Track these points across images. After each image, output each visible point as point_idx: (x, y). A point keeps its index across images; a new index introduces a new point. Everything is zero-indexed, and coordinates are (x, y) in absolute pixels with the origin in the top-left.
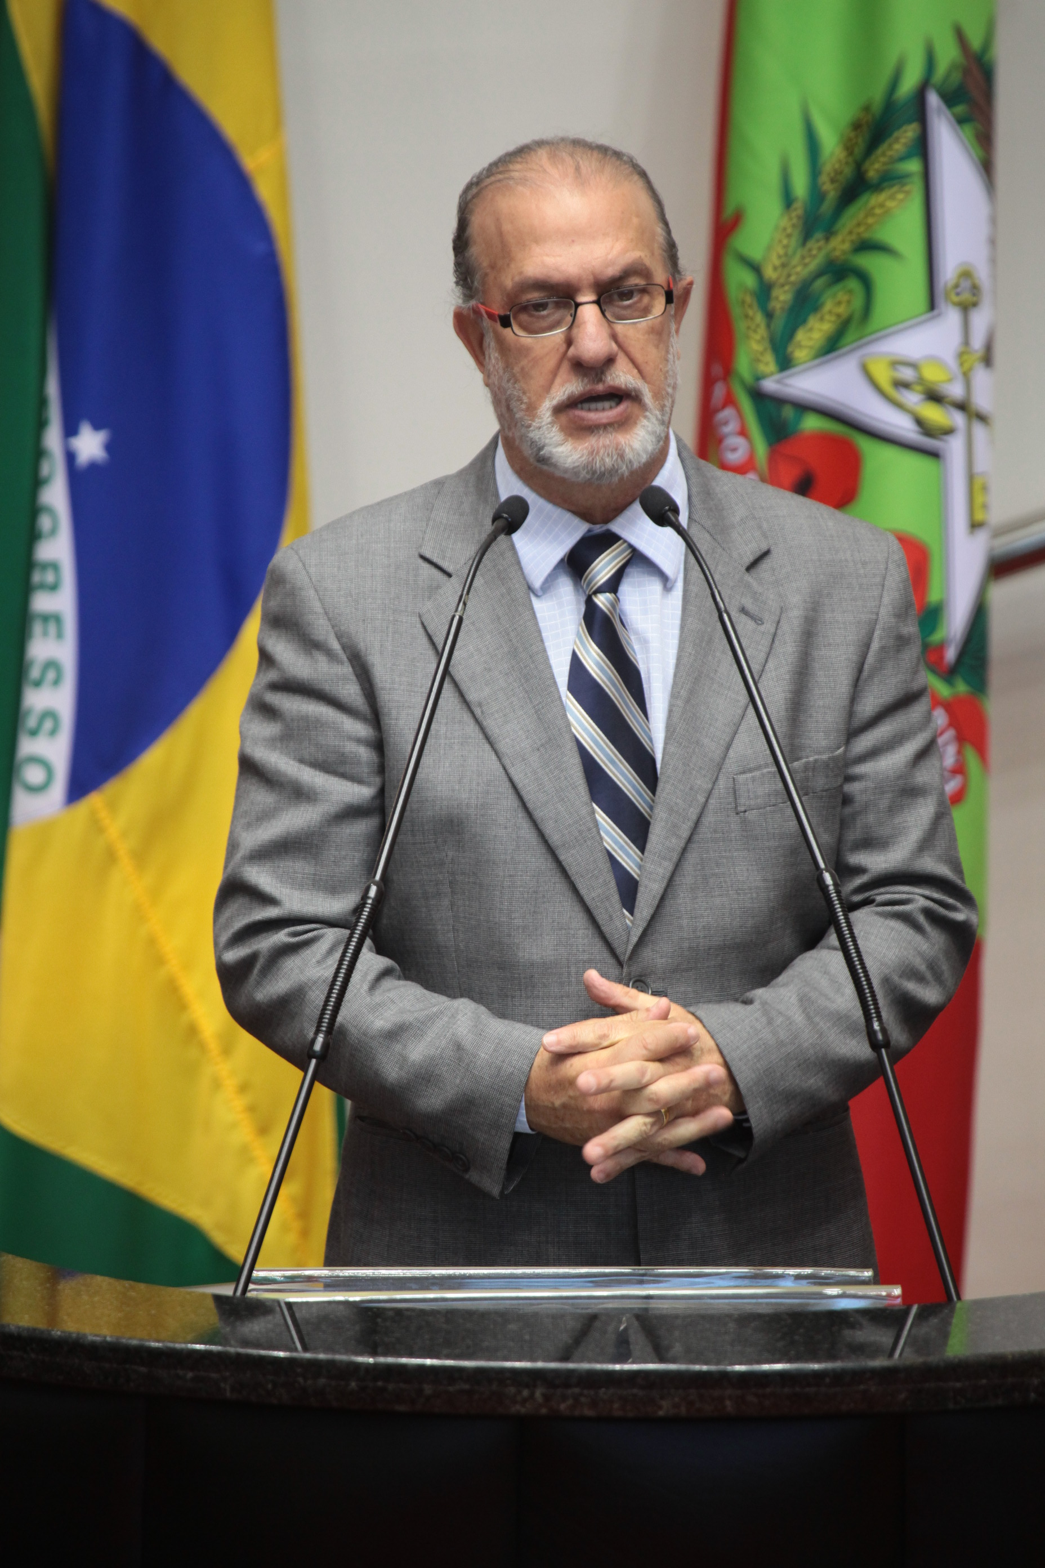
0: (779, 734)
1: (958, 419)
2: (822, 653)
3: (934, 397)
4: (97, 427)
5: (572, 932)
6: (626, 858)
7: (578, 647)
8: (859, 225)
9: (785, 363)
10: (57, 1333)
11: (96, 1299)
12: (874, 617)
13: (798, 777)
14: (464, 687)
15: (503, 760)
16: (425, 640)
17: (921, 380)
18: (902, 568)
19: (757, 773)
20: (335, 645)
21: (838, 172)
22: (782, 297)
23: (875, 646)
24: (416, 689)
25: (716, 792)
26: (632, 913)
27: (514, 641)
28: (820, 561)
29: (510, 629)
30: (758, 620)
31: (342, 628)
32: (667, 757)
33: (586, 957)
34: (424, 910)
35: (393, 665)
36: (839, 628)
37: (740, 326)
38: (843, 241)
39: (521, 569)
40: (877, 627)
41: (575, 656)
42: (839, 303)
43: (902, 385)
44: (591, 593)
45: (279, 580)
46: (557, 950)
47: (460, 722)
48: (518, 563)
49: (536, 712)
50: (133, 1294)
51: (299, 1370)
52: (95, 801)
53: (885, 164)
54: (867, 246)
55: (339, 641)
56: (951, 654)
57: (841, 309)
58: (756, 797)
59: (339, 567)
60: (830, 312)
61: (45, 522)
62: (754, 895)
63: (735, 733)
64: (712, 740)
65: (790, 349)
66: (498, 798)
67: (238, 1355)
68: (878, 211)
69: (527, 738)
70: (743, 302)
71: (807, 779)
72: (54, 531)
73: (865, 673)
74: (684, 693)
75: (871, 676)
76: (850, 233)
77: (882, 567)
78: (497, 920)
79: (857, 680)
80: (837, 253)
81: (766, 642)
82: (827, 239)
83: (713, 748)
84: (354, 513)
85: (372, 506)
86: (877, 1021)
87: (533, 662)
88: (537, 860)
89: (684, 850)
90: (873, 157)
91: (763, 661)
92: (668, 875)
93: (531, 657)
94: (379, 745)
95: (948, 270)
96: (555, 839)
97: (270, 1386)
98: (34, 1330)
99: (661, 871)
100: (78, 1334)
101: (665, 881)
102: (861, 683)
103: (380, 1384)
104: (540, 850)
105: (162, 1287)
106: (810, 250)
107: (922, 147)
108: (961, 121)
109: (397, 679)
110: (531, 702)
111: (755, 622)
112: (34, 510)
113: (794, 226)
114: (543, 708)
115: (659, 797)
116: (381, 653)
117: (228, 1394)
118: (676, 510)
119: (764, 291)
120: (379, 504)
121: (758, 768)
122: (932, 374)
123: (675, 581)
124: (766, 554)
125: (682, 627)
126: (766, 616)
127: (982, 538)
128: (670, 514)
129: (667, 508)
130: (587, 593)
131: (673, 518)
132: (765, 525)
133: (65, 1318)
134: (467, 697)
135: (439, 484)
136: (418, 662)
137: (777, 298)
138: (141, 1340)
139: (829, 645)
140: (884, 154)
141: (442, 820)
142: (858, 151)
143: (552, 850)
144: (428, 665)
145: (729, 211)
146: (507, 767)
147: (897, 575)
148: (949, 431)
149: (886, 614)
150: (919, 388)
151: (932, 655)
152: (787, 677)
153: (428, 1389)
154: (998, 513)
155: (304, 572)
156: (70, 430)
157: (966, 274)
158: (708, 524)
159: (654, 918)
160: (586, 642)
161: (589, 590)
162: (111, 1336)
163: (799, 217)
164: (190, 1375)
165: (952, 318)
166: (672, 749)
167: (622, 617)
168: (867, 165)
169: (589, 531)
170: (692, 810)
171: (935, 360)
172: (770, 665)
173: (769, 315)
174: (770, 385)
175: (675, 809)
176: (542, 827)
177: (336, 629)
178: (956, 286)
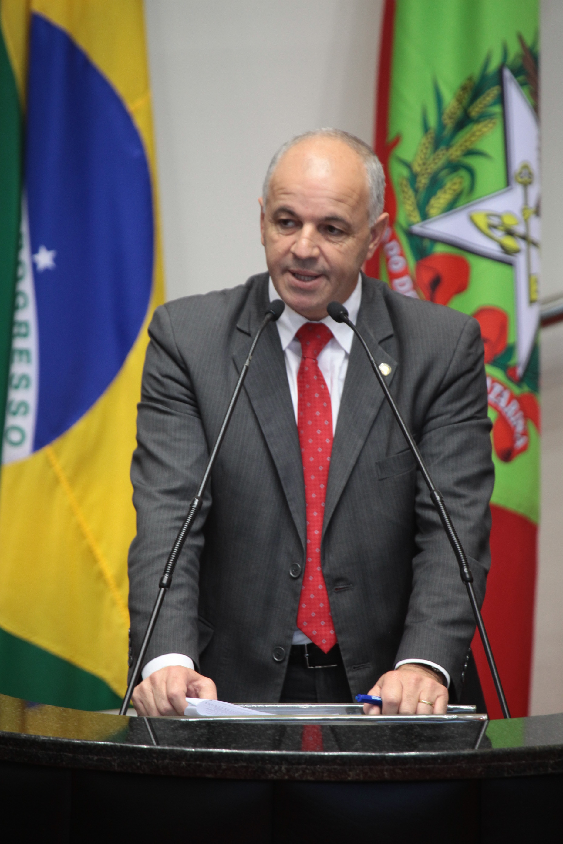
1: (522, 245)
3: (510, 233)
4: (49, 249)
8: (466, 141)
9: (425, 216)
10: (24, 735)
11: (45, 717)
17: (503, 224)
21: (453, 113)
22: (423, 181)
37: (399, 197)
38: (457, 150)
42: (455, 184)
43: (492, 227)
50: (65, 714)
51: (154, 755)
52: (48, 451)
53: (481, 108)
54: (471, 153)
56: (520, 371)
57: (456, 187)
60: (450, 189)
61: (20, 301)
65: (427, 209)
67: (122, 747)
68: (478, 133)
70: (401, 184)
72: (25, 305)
76: (461, 146)
80: (453, 157)
82: (447, 149)
90: (474, 104)
95: (516, 165)
97: (139, 764)
98: (12, 733)
100: (35, 736)
103: (198, 763)
105: (81, 711)
106: (438, 155)
107: (502, 100)
108: (522, 84)
112: (14, 294)
113: (429, 143)
117: (116, 768)
119: (414, 178)
122: (509, 221)
127: (536, 307)
128: (344, 315)
129: (342, 312)
131: (345, 317)
133: (28, 727)
137: (420, 181)
138: (69, 739)
140: (481, 103)
142: (465, 102)
145: (393, 135)
148: (517, 251)
150: (502, 228)
151: (511, 371)
153: (224, 766)
156: (34, 251)
157: (526, 167)
162: (53, 737)
163: (432, 138)
164: (96, 758)
165: (518, 190)
168: (471, 109)
171: (510, 213)
173: (416, 191)
174: (417, 229)
178: (520, 173)
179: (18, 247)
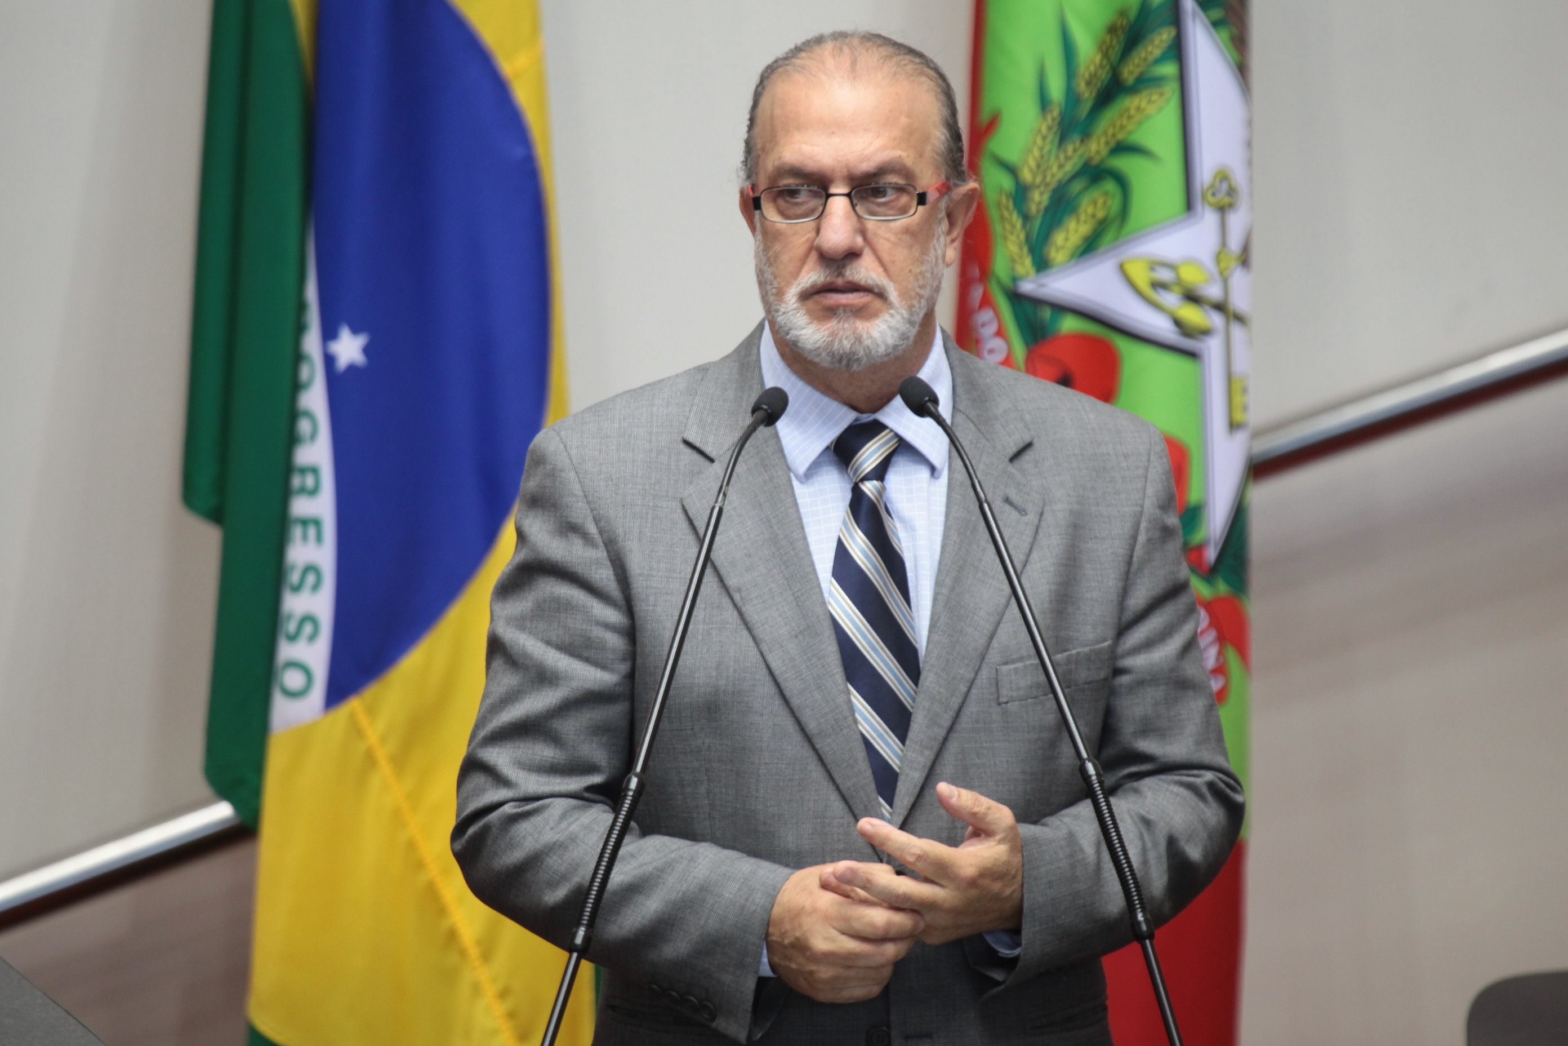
0: (1041, 626)
1: (1216, 320)
2: (1090, 545)
3: (1192, 297)
4: (355, 331)
5: (827, 821)
6: (885, 747)
7: (843, 534)
8: (1113, 126)
9: (1042, 265)
12: (1138, 509)
13: (1060, 670)
14: (723, 572)
15: (761, 646)
16: (684, 525)
17: (1179, 281)
18: (1165, 460)
19: (1019, 665)
20: (592, 529)
21: (1093, 76)
22: (1039, 199)
23: (1142, 538)
24: (675, 575)
25: (978, 682)
26: (891, 804)
27: (775, 528)
28: (1082, 455)
29: (772, 516)
30: (1022, 511)
31: (601, 512)
32: (931, 646)
33: (841, 846)
34: (680, 797)
35: (651, 551)
36: (1105, 522)
37: (995, 228)
38: (1098, 143)
39: (784, 456)
40: (1143, 519)
41: (840, 543)
42: (1095, 205)
43: (1158, 285)
44: (858, 481)
45: (540, 460)
46: (812, 839)
47: (718, 607)
48: (781, 450)
49: (795, 599)
52: (354, 705)
53: (1140, 66)
54: (1123, 148)
55: (597, 525)
56: (1211, 554)
57: (1097, 211)
58: (1019, 689)
59: (600, 451)
60: (1086, 214)
61: (304, 426)
62: (1012, 787)
63: (999, 623)
64: (976, 629)
65: (1046, 251)
66: (754, 685)
68: (1133, 113)
69: (786, 625)
70: (999, 205)
71: (1070, 672)
72: (313, 436)
73: (1135, 567)
74: (948, 582)
75: (1140, 569)
76: (1106, 134)
77: (1145, 458)
78: (753, 808)
79: (1127, 573)
80: (1092, 155)
81: (1029, 532)
82: (1083, 140)
83: (975, 638)
84: (617, 396)
85: (635, 390)
86: (1141, 912)
87: (794, 549)
88: (795, 746)
89: (945, 739)
90: (1128, 60)
91: (1027, 551)
92: (929, 764)
93: (791, 544)
94: (631, 633)
95: (1205, 172)
96: (812, 726)
99: (921, 759)
101: (926, 770)
102: (1131, 576)
104: (797, 737)
106: (1066, 152)
107: (1178, 51)
108: (1217, 24)
109: (655, 566)
110: (790, 589)
111: (1019, 512)
112: (293, 414)
113: (1049, 128)
114: (802, 595)
115: (922, 686)
116: (640, 540)
118: (935, 401)
119: (1021, 193)
120: (641, 388)
121: (1021, 659)
122: (1190, 275)
123: (943, 469)
124: (1029, 446)
125: (947, 515)
126: (1029, 507)
127: (1241, 438)
128: (929, 405)
129: (927, 399)
130: (854, 481)
131: (933, 409)
132: (1027, 417)
134: (726, 582)
135: (703, 370)
136: (677, 547)
137: (1033, 200)
139: (1096, 538)
140: (1138, 58)
141: (699, 707)
142: (1115, 54)
143: (809, 738)
144: (689, 551)
145: (985, 115)
146: (765, 654)
147: (1159, 467)
148: (1206, 332)
149: (1150, 505)
150: (1176, 289)
151: (1193, 553)
152: (1052, 569)
154: (1257, 414)
155: (565, 454)
156: (329, 334)
157: (1223, 176)
158: (973, 414)
159: (914, 807)
160: (852, 530)
161: (855, 478)
163: (1053, 119)
165: (1208, 220)
166: (936, 637)
167: (889, 506)
168: (1122, 68)
169: (856, 420)
170: (954, 699)
171: (1192, 261)
172: (1035, 556)
173: (1026, 218)
174: (1027, 287)
175: (937, 697)
176: (798, 715)
177: (594, 512)
178: (1212, 186)
179: (300, 328)
